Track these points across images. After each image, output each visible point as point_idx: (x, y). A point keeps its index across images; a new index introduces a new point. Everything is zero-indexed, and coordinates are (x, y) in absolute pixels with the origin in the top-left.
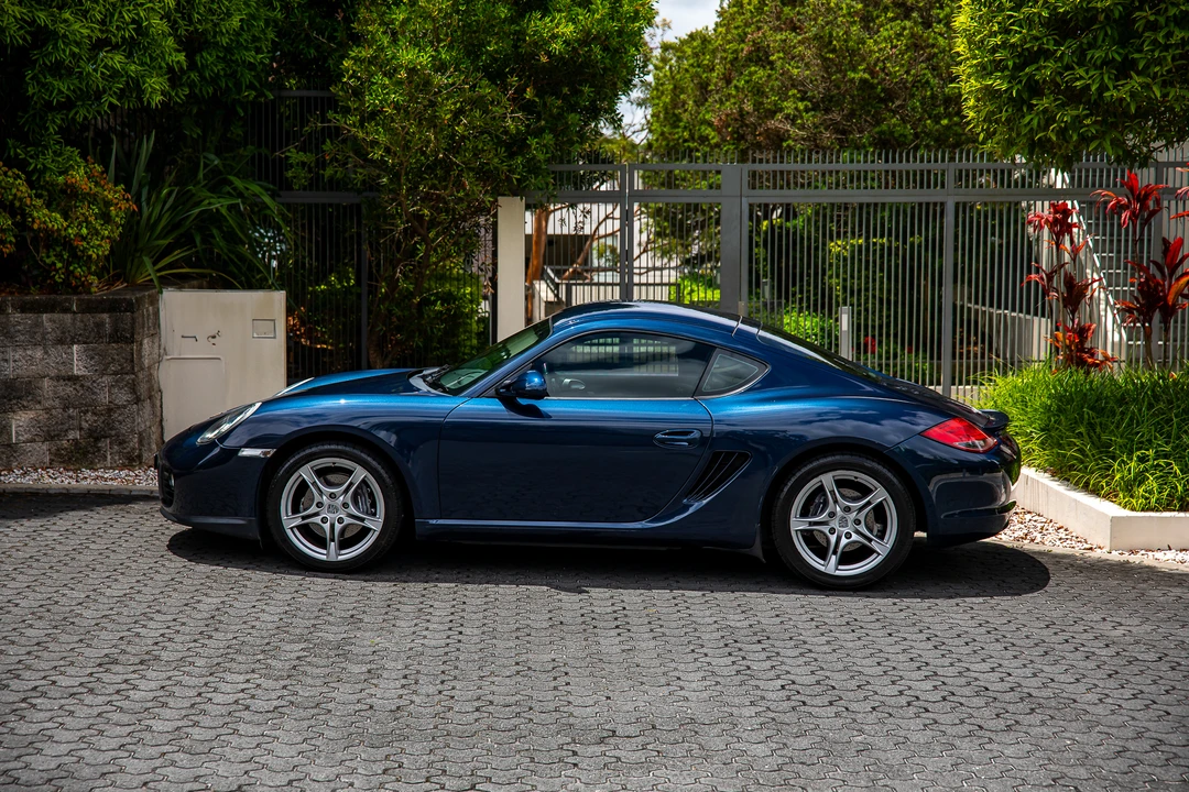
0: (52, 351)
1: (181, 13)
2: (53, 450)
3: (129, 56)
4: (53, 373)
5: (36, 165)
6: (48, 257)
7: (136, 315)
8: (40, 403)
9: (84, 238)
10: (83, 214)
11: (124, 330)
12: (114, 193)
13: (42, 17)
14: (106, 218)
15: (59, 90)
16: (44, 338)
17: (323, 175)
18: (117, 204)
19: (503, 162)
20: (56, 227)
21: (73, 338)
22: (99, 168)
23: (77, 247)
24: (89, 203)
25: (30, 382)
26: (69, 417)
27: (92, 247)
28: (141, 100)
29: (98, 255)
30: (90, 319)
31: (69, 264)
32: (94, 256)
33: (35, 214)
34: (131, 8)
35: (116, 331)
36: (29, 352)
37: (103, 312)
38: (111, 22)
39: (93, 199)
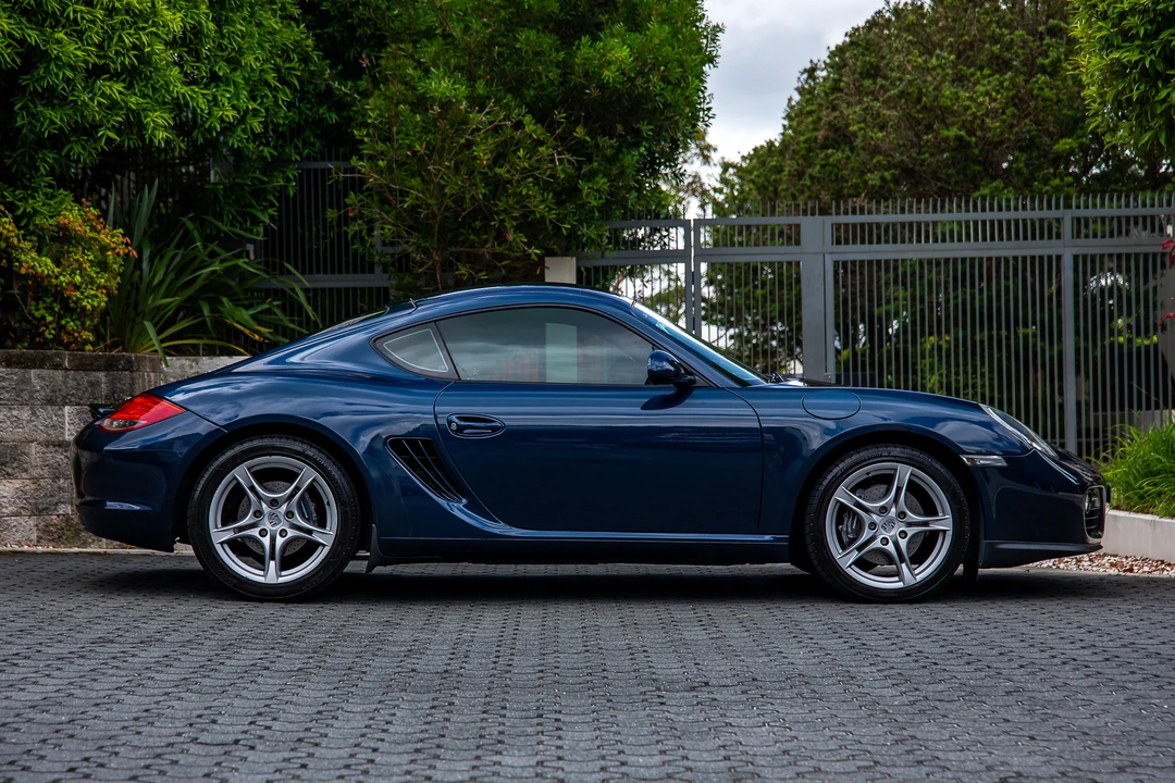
0: (41, 412)
1: (188, 47)
2: (41, 526)
3: (130, 87)
4: (42, 437)
5: (25, 210)
6: (37, 310)
7: (135, 375)
8: (26, 471)
9: (77, 287)
10: (77, 261)
11: (122, 391)
12: (112, 237)
13: (33, 36)
14: (103, 266)
15: (51, 121)
16: (31, 397)
17: (346, 233)
18: (114, 249)
19: (551, 209)
20: (46, 272)
21: (64, 398)
22: (95, 212)
23: (69, 298)
24: (84, 249)
25: (16, 446)
26: (60, 488)
27: (86, 297)
28: (142, 138)
29: (93, 306)
30: (85, 378)
31: (60, 317)
32: (89, 307)
33: (23, 258)
34: (132, 31)
35: (113, 392)
36: (15, 413)
37: (98, 370)
38: (109, 47)
39: (87, 244)
